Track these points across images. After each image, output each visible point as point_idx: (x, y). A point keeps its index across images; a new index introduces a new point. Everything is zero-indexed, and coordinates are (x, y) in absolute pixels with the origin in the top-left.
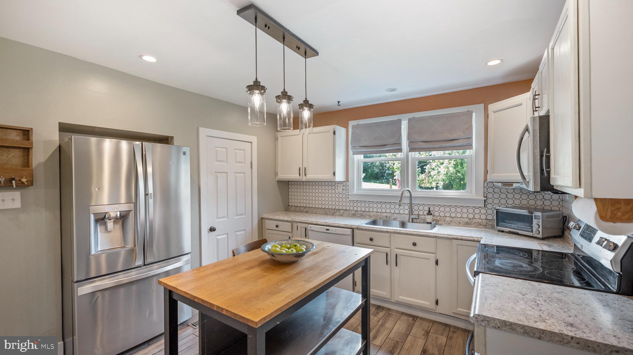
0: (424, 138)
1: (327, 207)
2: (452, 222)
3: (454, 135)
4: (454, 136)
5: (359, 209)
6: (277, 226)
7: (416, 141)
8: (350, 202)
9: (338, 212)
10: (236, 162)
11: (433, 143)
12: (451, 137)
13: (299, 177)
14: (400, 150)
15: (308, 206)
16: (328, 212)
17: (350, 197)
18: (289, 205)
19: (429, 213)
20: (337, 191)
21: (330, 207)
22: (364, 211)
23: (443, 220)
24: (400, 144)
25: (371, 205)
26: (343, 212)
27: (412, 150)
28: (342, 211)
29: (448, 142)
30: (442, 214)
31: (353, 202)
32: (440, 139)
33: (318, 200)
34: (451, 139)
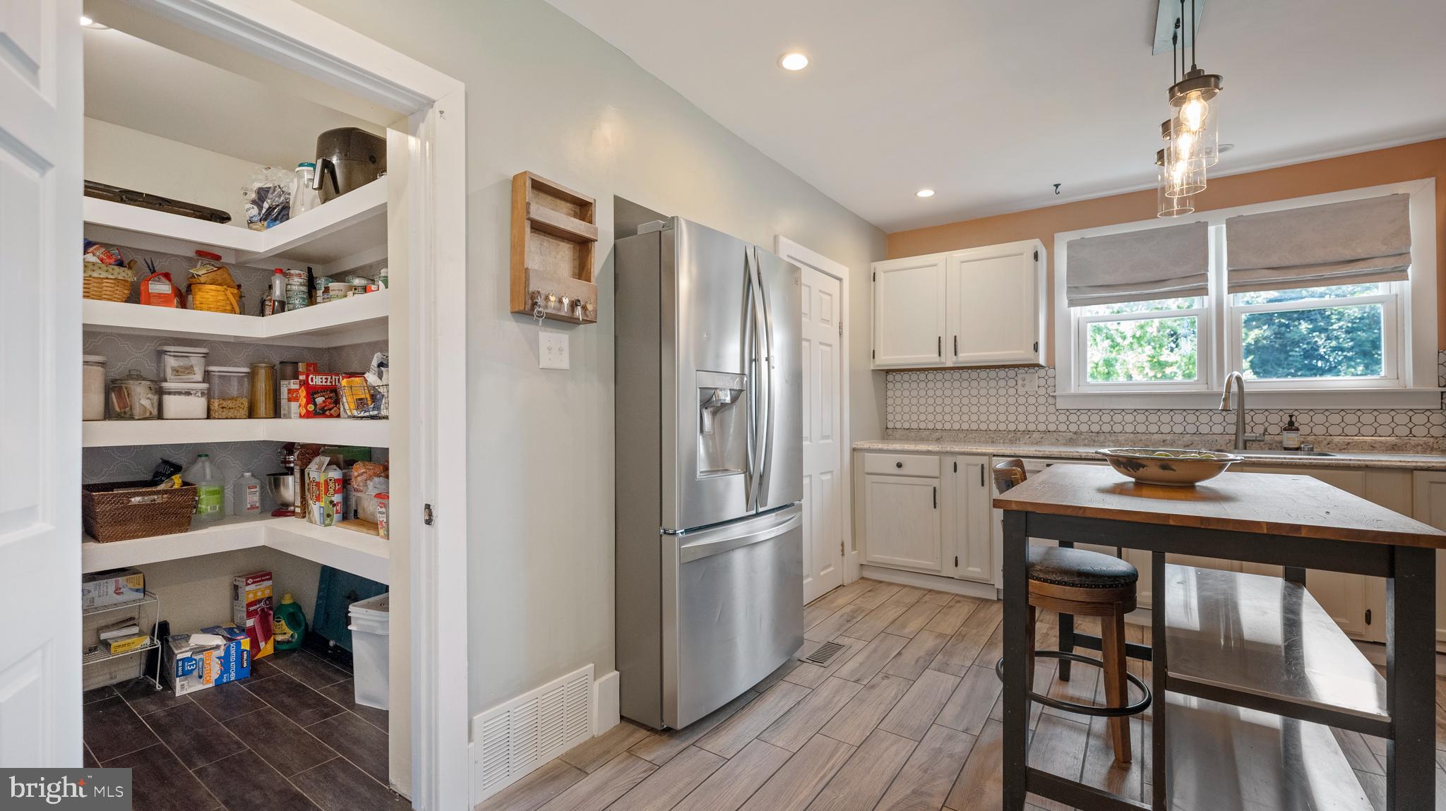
0: (1274, 260)
1: (992, 427)
2: (1349, 447)
3: (1359, 250)
4: (1360, 252)
5: (1084, 428)
6: (899, 465)
7: (1249, 267)
8: (1057, 413)
9: (1028, 436)
10: (823, 319)
11: (1296, 271)
12: (1348, 254)
13: (937, 359)
14: (1203, 291)
15: (939, 426)
16: (998, 438)
17: (1058, 400)
18: (887, 428)
19: (1291, 427)
20: (1021, 391)
21: (1002, 427)
22: (1098, 433)
23: (1325, 442)
24: (1204, 277)
25: (1118, 418)
26: (1041, 436)
27: (1234, 288)
28: (1035, 435)
29: (1340, 266)
30: (1319, 430)
31: (1068, 413)
32: (1320, 261)
33: (970, 413)
34: (1349, 258)
